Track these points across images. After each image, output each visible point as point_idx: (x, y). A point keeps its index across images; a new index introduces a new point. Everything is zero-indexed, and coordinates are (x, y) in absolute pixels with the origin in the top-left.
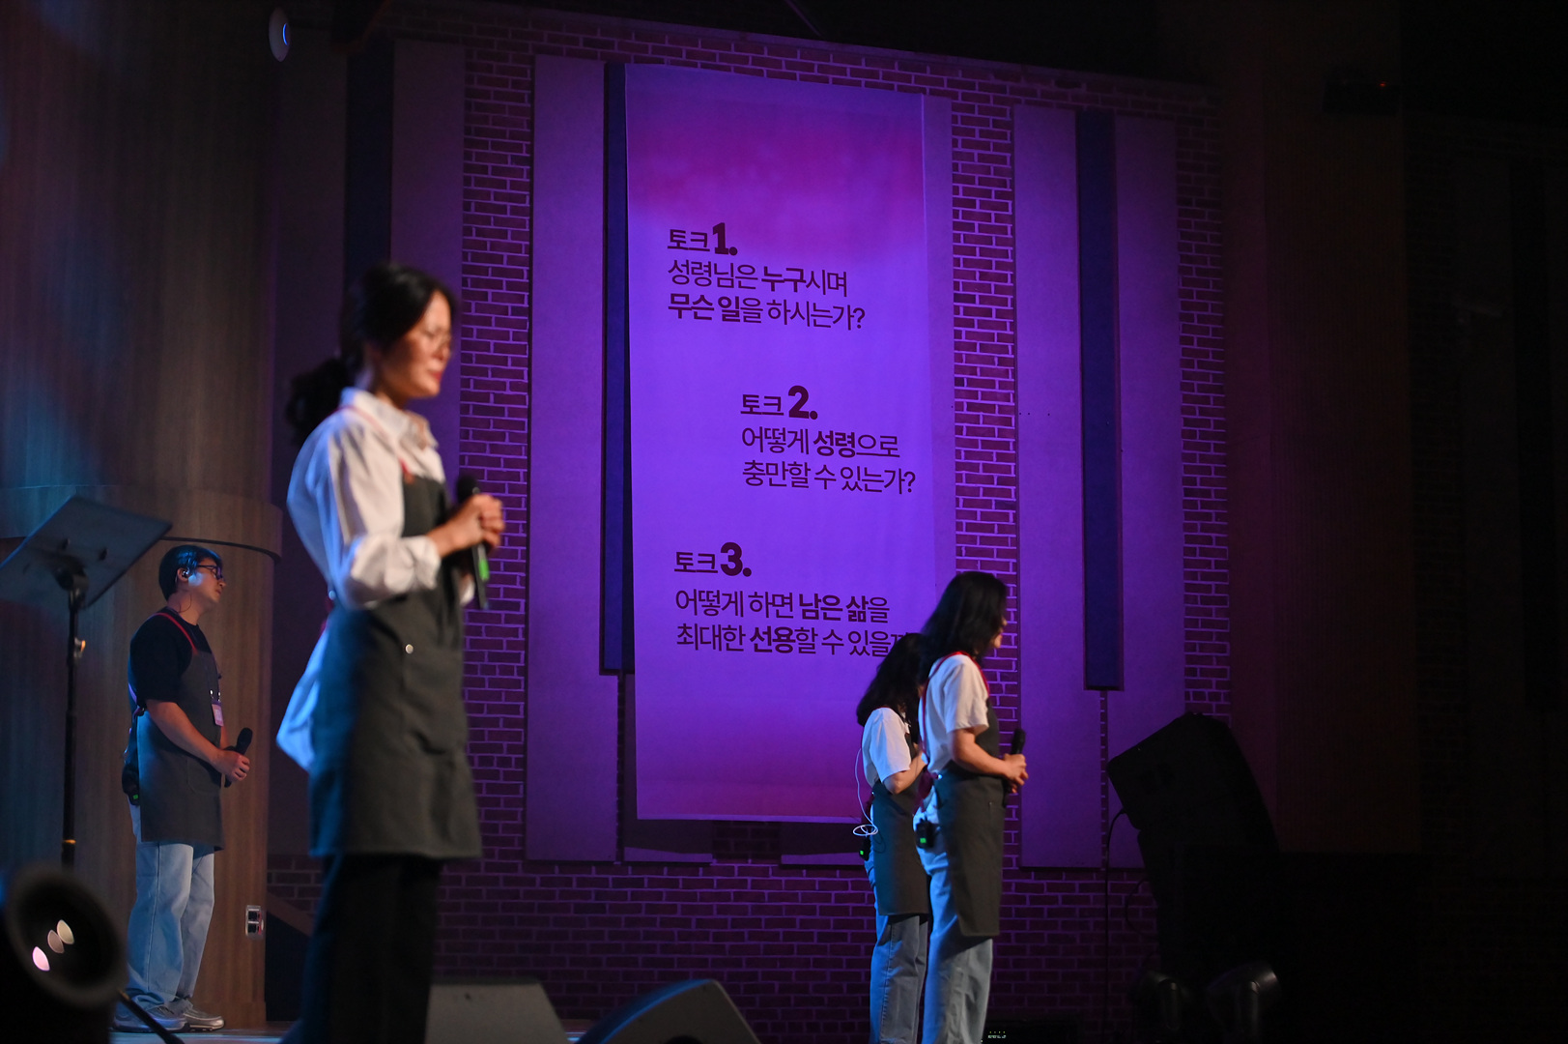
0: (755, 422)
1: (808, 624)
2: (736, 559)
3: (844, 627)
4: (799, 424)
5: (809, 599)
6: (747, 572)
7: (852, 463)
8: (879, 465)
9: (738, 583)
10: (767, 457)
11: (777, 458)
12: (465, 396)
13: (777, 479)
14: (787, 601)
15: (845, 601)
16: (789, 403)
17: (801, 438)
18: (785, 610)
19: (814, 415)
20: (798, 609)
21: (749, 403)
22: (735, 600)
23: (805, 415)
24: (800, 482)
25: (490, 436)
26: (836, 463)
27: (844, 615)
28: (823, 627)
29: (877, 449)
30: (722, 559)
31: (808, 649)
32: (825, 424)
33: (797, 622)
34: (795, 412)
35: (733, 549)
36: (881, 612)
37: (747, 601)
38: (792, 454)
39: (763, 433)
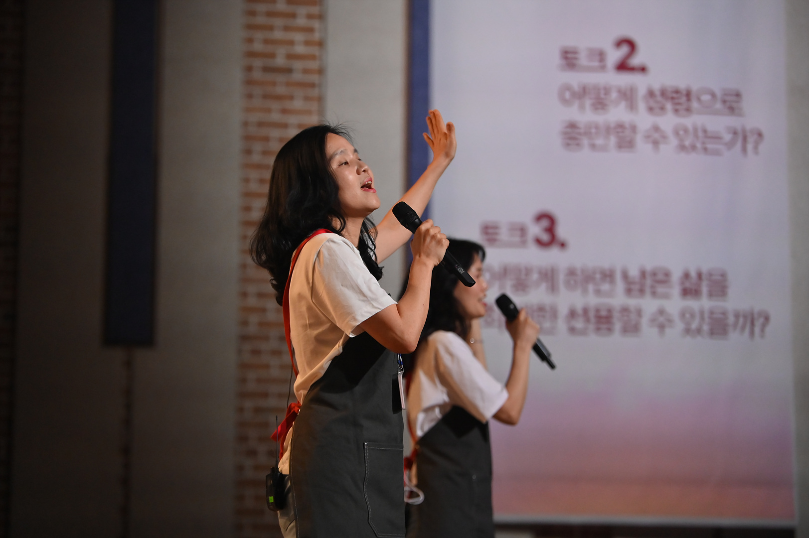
0: (576, 79)
1: (632, 302)
2: (551, 230)
3: (675, 304)
4: (625, 79)
5: (634, 273)
6: (563, 245)
7: (689, 122)
8: (719, 124)
9: (552, 257)
10: (586, 116)
11: (600, 118)
12: (251, 54)
13: (599, 142)
14: (608, 276)
15: (676, 275)
16: (614, 56)
17: (628, 96)
18: (606, 287)
19: (643, 69)
20: (620, 285)
21: (569, 58)
22: (549, 276)
23: (632, 69)
24: (626, 143)
25: (279, 98)
26: (668, 121)
27: (676, 291)
28: (649, 305)
29: (719, 106)
30: (536, 230)
31: (631, 329)
32: (656, 79)
33: (618, 299)
34: (623, 66)
35: (548, 220)
36: (719, 287)
37: (561, 277)
38: (617, 113)
39: (583, 93)
